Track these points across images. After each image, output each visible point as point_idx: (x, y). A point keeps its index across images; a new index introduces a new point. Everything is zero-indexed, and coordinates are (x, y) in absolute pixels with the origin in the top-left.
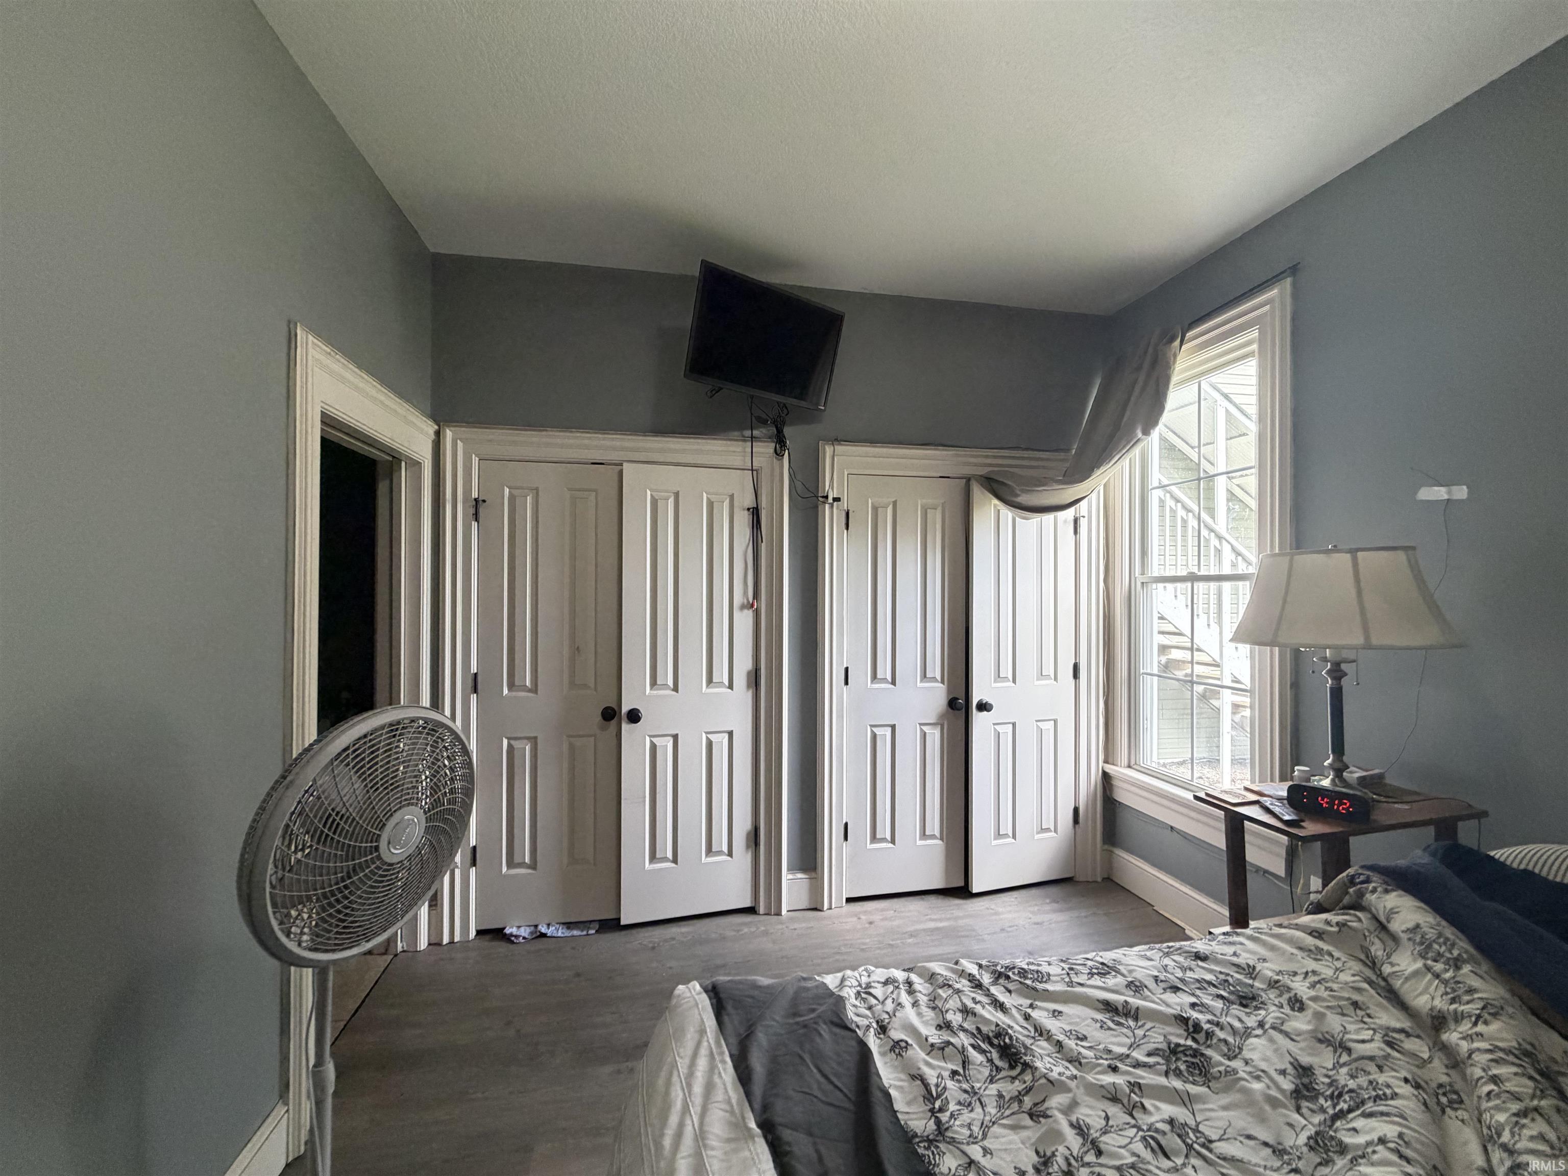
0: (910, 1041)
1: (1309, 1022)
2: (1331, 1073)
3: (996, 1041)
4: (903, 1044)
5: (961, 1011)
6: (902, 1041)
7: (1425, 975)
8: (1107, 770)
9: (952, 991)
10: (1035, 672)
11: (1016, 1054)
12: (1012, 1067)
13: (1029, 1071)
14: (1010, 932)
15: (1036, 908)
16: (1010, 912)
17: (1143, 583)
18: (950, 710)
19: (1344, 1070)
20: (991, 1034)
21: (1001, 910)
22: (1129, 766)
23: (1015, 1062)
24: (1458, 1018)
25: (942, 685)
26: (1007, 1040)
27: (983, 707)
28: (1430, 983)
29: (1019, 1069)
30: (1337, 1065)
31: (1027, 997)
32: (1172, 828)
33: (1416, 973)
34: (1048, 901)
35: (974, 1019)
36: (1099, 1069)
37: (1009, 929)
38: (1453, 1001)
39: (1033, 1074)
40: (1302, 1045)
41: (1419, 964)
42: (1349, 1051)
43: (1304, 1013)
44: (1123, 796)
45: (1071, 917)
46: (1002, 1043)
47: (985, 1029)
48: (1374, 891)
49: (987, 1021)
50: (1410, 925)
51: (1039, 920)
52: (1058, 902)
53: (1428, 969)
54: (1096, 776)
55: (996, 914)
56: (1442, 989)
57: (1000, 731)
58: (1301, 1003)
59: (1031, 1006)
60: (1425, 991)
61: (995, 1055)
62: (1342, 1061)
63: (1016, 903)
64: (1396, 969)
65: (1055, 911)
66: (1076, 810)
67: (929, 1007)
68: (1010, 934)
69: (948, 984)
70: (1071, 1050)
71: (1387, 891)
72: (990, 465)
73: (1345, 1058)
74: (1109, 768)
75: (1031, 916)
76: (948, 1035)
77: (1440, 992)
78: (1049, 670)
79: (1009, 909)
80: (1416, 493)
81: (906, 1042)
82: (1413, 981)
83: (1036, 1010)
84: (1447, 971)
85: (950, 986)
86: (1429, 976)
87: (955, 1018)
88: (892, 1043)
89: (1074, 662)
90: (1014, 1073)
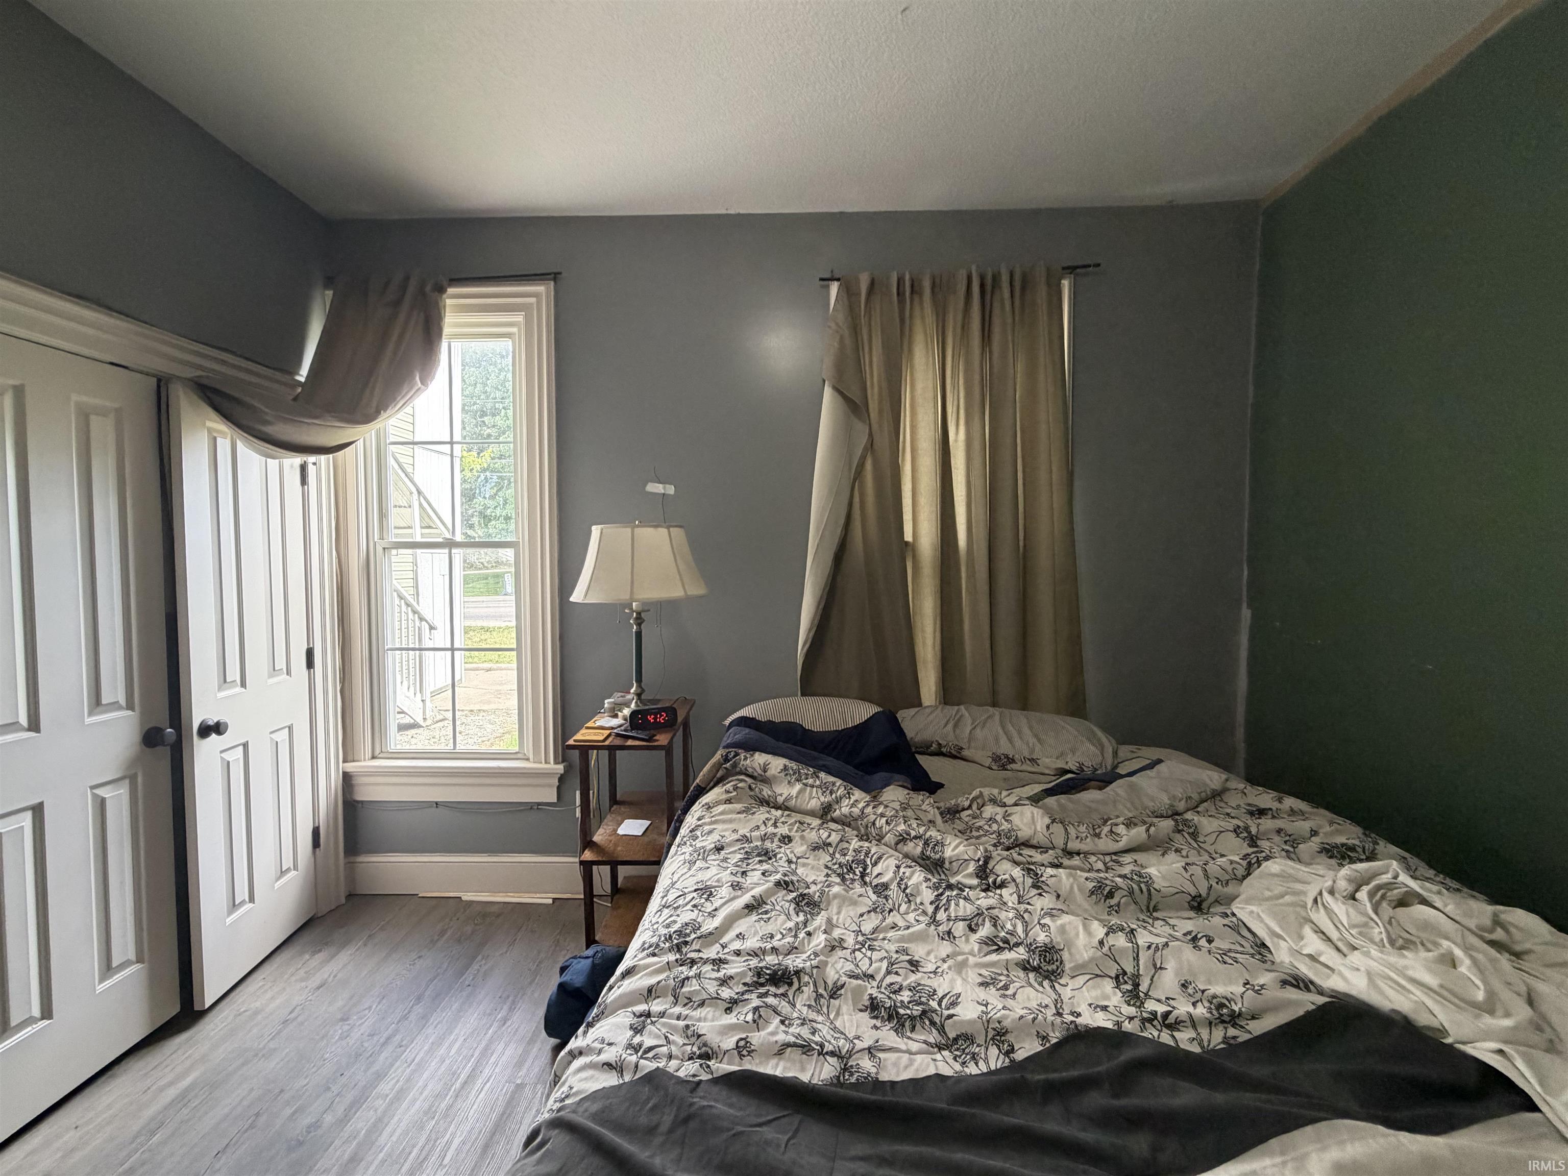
0: (744, 1036)
1: (802, 844)
2: (834, 861)
3: (762, 980)
4: (742, 1043)
5: (721, 985)
6: (737, 1042)
7: (805, 790)
8: (348, 770)
9: (694, 980)
10: (265, 667)
11: (784, 974)
12: (790, 984)
13: (802, 974)
14: (296, 1018)
15: (302, 973)
16: (273, 998)
17: (384, 549)
18: (148, 750)
19: (837, 855)
20: (755, 979)
21: (258, 1004)
22: (373, 757)
23: (788, 978)
24: (838, 801)
25: (130, 713)
26: (768, 972)
27: (208, 730)
28: (811, 793)
29: (795, 980)
30: (832, 856)
31: (712, 944)
32: (437, 803)
33: (799, 792)
34: (307, 957)
35: (733, 982)
36: (806, 941)
37: (293, 1015)
38: (831, 793)
39: (805, 973)
40: (811, 857)
41: (798, 786)
42: (830, 844)
43: (794, 841)
44: (366, 793)
45: (351, 955)
46: (767, 977)
47: (748, 980)
48: (746, 758)
49: (742, 974)
50: (781, 767)
51: (317, 983)
52: (320, 951)
53: (806, 785)
54: (336, 780)
55: (257, 1012)
56: (820, 791)
57: (230, 760)
58: (789, 837)
59: (723, 947)
60: (811, 798)
61: (773, 989)
62: (831, 852)
63: (270, 984)
64: (784, 796)
65: (328, 961)
66: (316, 832)
67: (695, 1009)
68: (300, 1019)
69: (684, 980)
70: (784, 945)
71: (752, 755)
72: (200, 367)
73: (831, 850)
74: (350, 767)
75: (303, 984)
76: (744, 1006)
77: (820, 794)
78: (281, 664)
79: (269, 995)
80: (645, 485)
81: (742, 1039)
82: (800, 796)
83: (729, 946)
84: (815, 781)
85: (688, 978)
86: (809, 788)
87: (726, 993)
88: (736, 1052)
89: (305, 647)
90: (796, 985)
